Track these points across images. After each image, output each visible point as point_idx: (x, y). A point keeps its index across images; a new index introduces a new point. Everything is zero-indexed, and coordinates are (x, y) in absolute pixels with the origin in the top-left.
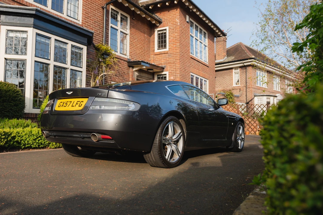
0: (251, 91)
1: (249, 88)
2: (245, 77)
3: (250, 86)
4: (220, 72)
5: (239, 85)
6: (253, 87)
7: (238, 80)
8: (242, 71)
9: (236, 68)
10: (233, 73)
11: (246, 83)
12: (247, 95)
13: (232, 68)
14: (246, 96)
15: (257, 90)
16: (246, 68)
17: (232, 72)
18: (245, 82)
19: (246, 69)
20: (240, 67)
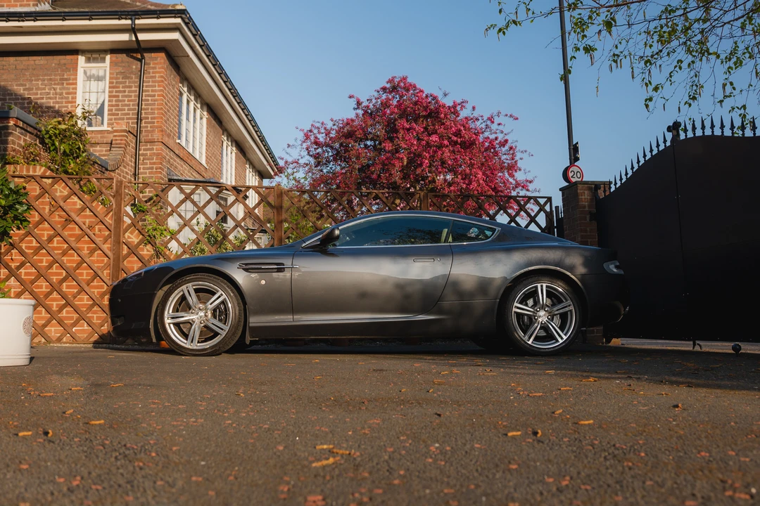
0: (158, 155)
1: (152, 142)
2: (134, 96)
3: (157, 136)
4: (12, 59)
5: (105, 127)
6: (166, 140)
7: (103, 105)
8: (121, 69)
9: (95, 53)
10: (80, 72)
11: (139, 119)
12: (141, 170)
13: (73, 51)
14: (135, 174)
15: (178, 160)
16: (143, 57)
17: (75, 69)
18: (133, 115)
19: (140, 60)
20: (116, 50)
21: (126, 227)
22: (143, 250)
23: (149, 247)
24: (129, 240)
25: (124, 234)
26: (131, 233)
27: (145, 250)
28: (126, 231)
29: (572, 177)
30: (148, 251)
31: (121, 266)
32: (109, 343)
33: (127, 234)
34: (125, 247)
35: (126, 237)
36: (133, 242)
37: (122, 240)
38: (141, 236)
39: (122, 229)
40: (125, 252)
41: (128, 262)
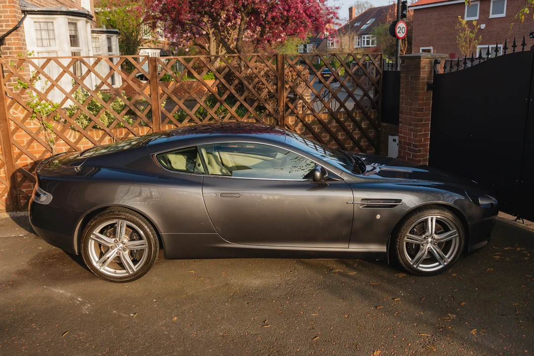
21: (10, 104)
22: (29, 124)
23: (35, 121)
24: (14, 116)
25: (9, 110)
26: (16, 109)
27: (32, 123)
28: (10, 107)
29: (398, 33)
30: (35, 124)
31: (12, 142)
32: (13, 211)
33: (12, 110)
34: (12, 123)
35: (11, 113)
36: (19, 117)
37: (8, 116)
38: (26, 111)
39: (6, 107)
40: (12, 127)
41: (17, 137)
